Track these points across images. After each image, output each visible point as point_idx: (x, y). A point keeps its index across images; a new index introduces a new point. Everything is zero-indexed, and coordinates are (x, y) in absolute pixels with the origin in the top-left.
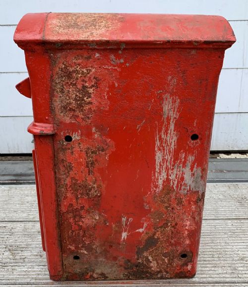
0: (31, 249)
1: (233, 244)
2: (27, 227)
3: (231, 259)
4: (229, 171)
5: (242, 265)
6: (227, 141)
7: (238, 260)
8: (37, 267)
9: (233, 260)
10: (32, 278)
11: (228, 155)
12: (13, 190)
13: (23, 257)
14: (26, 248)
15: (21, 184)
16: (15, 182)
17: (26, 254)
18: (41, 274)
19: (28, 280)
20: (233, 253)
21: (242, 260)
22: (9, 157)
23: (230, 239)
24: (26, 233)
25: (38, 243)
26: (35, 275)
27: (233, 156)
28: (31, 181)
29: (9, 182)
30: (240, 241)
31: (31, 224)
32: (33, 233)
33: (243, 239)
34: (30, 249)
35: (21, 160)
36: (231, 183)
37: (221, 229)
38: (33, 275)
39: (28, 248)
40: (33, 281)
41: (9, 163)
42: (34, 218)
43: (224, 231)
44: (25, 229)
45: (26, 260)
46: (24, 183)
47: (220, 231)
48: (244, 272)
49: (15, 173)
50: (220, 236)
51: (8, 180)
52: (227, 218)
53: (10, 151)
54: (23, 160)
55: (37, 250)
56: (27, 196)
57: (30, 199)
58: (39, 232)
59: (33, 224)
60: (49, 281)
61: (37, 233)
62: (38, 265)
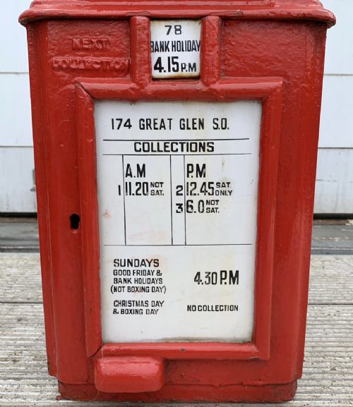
25: (14, 337)
28: (21, 247)
31: (6, 307)
42: (14, 298)
46: (9, 250)
55: (10, 350)
56: (9, 267)
57: (14, 271)
58: (19, 320)
59: (11, 307)
61: (15, 321)
62: (5, 379)
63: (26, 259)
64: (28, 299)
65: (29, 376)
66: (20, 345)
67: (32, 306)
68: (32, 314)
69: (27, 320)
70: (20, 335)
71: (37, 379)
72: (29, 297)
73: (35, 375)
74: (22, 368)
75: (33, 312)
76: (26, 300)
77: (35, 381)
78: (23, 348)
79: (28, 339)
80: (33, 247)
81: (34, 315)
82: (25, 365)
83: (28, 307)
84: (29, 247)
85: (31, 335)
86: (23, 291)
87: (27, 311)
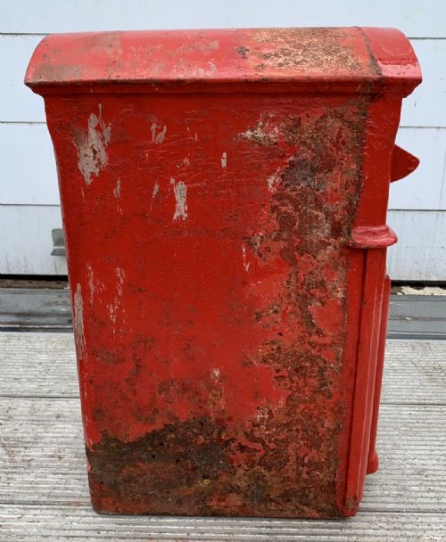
0: (43, 445)
1: (406, 447)
2: (36, 407)
3: (400, 472)
4: (415, 319)
5: (418, 483)
6: (416, 263)
7: (413, 474)
8: (52, 476)
9: (404, 474)
10: (43, 495)
11: (418, 289)
12: (14, 342)
13: (28, 458)
14: (33, 443)
15: (29, 330)
16: (18, 326)
17: (34, 453)
18: (58, 488)
19: (35, 498)
20: (404, 462)
21: (419, 474)
22: (9, 282)
23: (403, 438)
24: (34, 418)
25: (56, 435)
26: (49, 488)
27: (427, 291)
28: (47, 327)
29: (7, 326)
30: (420, 443)
31: (44, 401)
32: (46, 418)
33: (426, 438)
34: (40, 445)
35: (29, 288)
36: (418, 341)
37: (388, 420)
38: (44, 488)
39: (37, 443)
40: (44, 499)
41: (9, 293)
42: (49, 392)
43: (393, 425)
44: (33, 411)
45: (33, 463)
46: (34, 330)
47: (385, 424)
48: (419, 494)
49: (17, 310)
50: (385, 433)
51: (4, 323)
52: (401, 401)
53: (11, 269)
54: (35, 288)
55: (54, 448)
56: (39, 352)
57: (43, 357)
58: (58, 417)
59: (47, 403)
60: (71, 500)
61: (54, 418)
62: (55, 474)
63: (53, 342)
64: (63, 393)
65: (73, 471)
66: (62, 443)
67: (67, 402)
69: (64, 417)
70: (61, 433)
72: (63, 391)
73: (78, 471)
74: (67, 464)
75: (68, 408)
76: (61, 395)
77: (79, 477)
78: (65, 446)
79: (68, 437)
80: (60, 327)
81: (70, 411)
82: (68, 461)
83: (63, 403)
84: (56, 326)
85: (70, 433)
86: (56, 383)
87: (63, 407)
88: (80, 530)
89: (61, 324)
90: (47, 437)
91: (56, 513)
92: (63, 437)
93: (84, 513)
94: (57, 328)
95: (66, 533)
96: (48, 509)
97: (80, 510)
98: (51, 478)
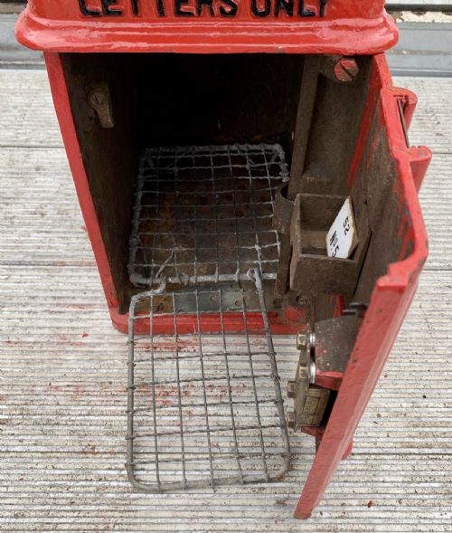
0: (24, 201)
2: (15, 158)
8: (36, 234)
10: (28, 254)
13: (10, 215)
14: (14, 198)
17: (16, 210)
18: (42, 248)
24: (13, 170)
25: (37, 189)
26: (33, 247)
28: (19, 63)
31: (22, 152)
32: (26, 171)
34: (21, 201)
38: (29, 247)
39: (18, 199)
40: (29, 259)
42: (27, 140)
44: (12, 162)
45: (16, 221)
55: (36, 203)
56: (13, 93)
57: (18, 100)
58: (38, 169)
59: (26, 153)
60: (56, 260)
61: (34, 171)
62: (39, 232)
63: (27, 81)
64: (41, 142)
65: (56, 229)
66: (43, 199)
67: (46, 151)
68: (47, 161)
69: (44, 169)
70: (42, 187)
71: (64, 232)
72: (41, 139)
73: (60, 230)
74: (50, 221)
75: (47, 158)
76: (39, 144)
77: (63, 235)
78: (47, 201)
80: (33, 63)
81: (50, 163)
82: (50, 218)
83: (41, 153)
84: (28, 63)
85: (51, 187)
86: (33, 130)
87: (42, 158)
88: (66, 290)
89: (33, 60)
90: (29, 191)
91: (42, 274)
92: (45, 191)
93: (69, 273)
94: (30, 65)
95: (53, 294)
96: (33, 269)
97: (66, 270)
98: (34, 236)
